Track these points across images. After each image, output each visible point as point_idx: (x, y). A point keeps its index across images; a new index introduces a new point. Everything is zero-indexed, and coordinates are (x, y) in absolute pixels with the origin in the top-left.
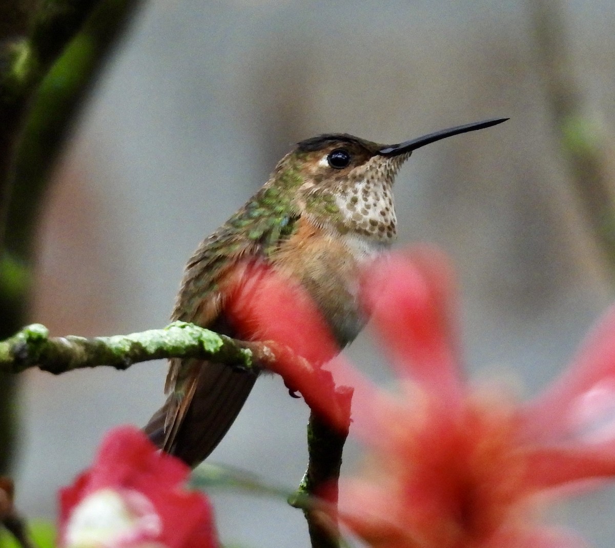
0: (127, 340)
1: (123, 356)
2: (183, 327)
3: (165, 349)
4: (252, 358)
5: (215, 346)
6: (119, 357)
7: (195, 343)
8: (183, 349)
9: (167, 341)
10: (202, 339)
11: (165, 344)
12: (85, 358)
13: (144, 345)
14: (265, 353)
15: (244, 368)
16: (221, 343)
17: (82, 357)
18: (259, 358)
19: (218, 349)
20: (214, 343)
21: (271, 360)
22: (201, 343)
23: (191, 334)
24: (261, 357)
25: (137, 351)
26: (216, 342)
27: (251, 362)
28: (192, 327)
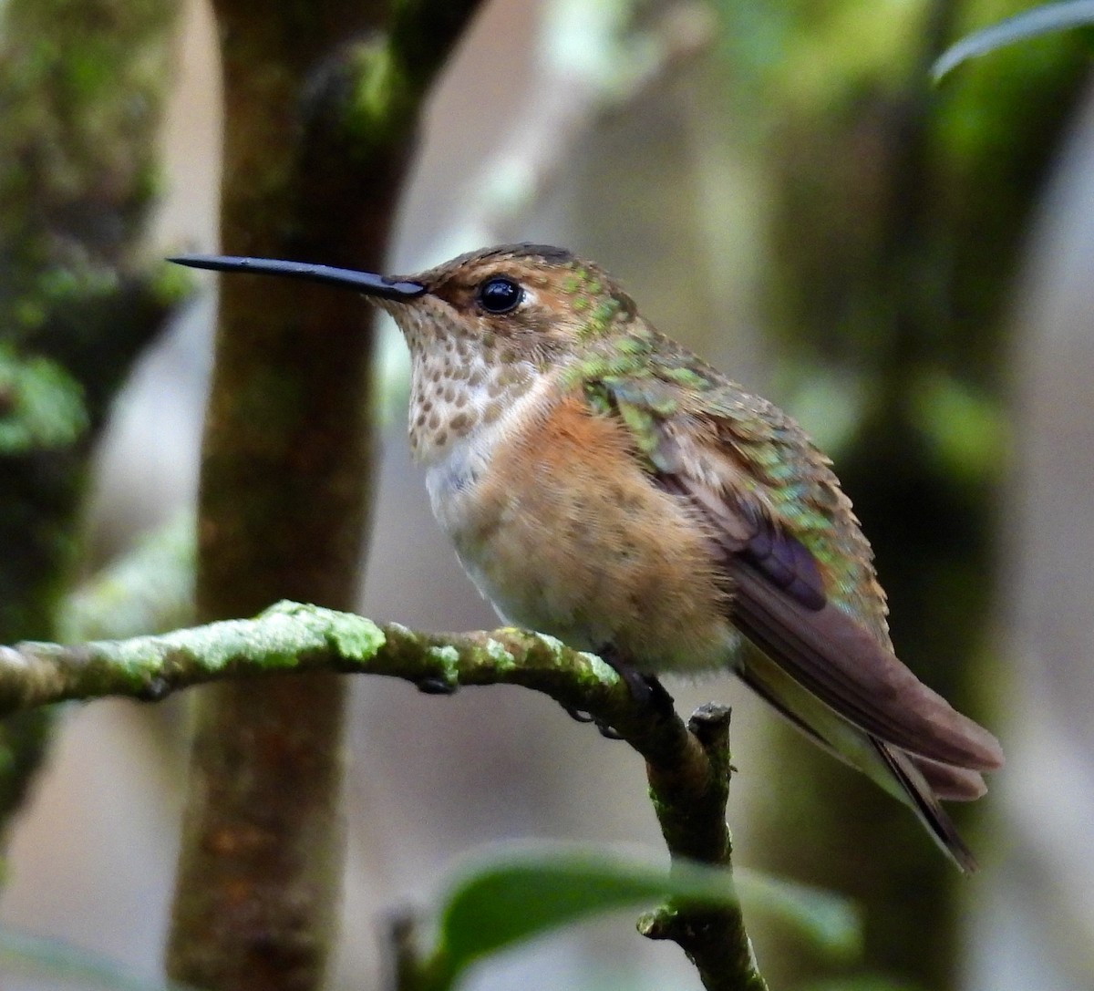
0: (159, 646)
1: (148, 677)
2: (295, 613)
3: (250, 657)
4: (457, 665)
5: (365, 645)
6: (139, 679)
7: (319, 643)
8: (292, 655)
9: (252, 642)
10: (334, 634)
11: (248, 647)
12: (59, 686)
13: (196, 654)
14: (491, 653)
15: (441, 685)
16: (380, 639)
17: (50, 684)
18: (476, 664)
19: (374, 653)
20: (362, 639)
21: (504, 667)
22: (332, 643)
23: (310, 626)
24: (480, 662)
25: (178, 666)
26: (369, 638)
27: (457, 671)
28: (313, 612)
